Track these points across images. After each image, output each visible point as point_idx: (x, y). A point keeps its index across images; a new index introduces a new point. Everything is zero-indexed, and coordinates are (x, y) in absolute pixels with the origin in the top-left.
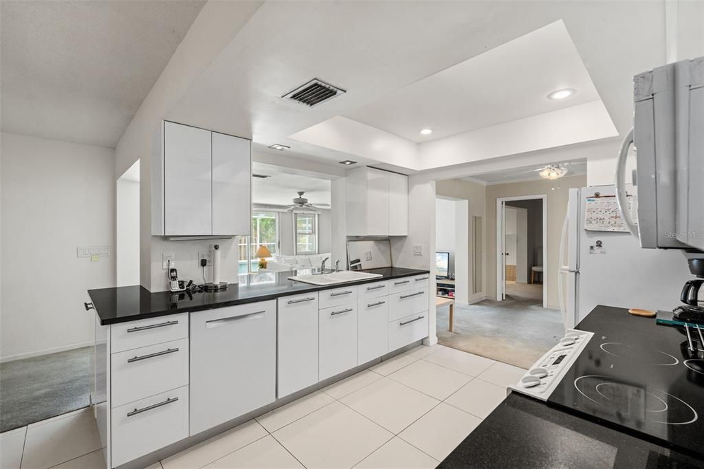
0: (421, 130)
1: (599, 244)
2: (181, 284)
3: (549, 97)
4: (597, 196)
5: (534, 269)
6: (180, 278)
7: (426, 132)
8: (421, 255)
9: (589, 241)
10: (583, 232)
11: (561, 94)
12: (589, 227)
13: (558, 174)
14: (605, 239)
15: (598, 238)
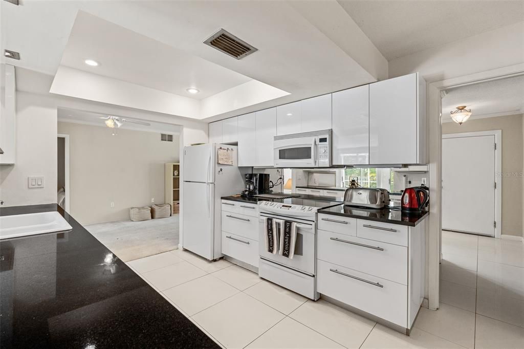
1: (221, 170)
4: (221, 148)
9: (218, 169)
10: (216, 164)
11: (193, 91)
12: (220, 162)
13: (115, 124)
14: (222, 167)
15: (221, 167)
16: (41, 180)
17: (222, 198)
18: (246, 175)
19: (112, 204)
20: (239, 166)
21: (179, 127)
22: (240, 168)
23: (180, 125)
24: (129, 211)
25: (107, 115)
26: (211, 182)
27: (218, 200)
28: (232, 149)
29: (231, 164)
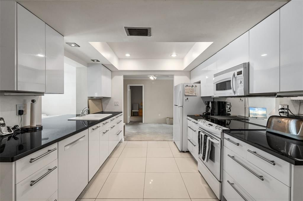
0: (126, 54)
1: (187, 99)
2: (9, 129)
3: (171, 55)
4: (187, 86)
5: (133, 111)
6: (7, 125)
7: (128, 55)
8: (118, 105)
9: (185, 98)
10: (184, 96)
11: (174, 55)
12: (185, 94)
13: (154, 78)
14: (189, 97)
15: (187, 97)
16: (118, 102)
17: (188, 116)
18: (206, 102)
19: (159, 115)
20: (201, 96)
21: (172, 76)
22: (202, 97)
23: (172, 75)
24: (166, 119)
25: (150, 75)
26: (180, 106)
27: (185, 117)
28: (196, 86)
29: (195, 95)
